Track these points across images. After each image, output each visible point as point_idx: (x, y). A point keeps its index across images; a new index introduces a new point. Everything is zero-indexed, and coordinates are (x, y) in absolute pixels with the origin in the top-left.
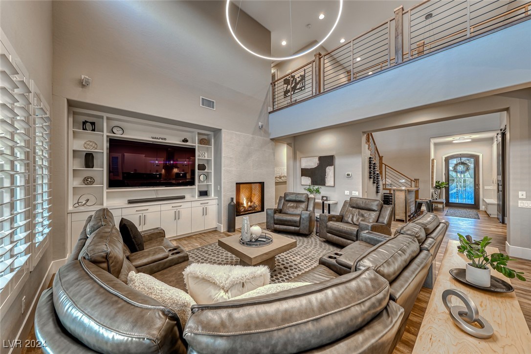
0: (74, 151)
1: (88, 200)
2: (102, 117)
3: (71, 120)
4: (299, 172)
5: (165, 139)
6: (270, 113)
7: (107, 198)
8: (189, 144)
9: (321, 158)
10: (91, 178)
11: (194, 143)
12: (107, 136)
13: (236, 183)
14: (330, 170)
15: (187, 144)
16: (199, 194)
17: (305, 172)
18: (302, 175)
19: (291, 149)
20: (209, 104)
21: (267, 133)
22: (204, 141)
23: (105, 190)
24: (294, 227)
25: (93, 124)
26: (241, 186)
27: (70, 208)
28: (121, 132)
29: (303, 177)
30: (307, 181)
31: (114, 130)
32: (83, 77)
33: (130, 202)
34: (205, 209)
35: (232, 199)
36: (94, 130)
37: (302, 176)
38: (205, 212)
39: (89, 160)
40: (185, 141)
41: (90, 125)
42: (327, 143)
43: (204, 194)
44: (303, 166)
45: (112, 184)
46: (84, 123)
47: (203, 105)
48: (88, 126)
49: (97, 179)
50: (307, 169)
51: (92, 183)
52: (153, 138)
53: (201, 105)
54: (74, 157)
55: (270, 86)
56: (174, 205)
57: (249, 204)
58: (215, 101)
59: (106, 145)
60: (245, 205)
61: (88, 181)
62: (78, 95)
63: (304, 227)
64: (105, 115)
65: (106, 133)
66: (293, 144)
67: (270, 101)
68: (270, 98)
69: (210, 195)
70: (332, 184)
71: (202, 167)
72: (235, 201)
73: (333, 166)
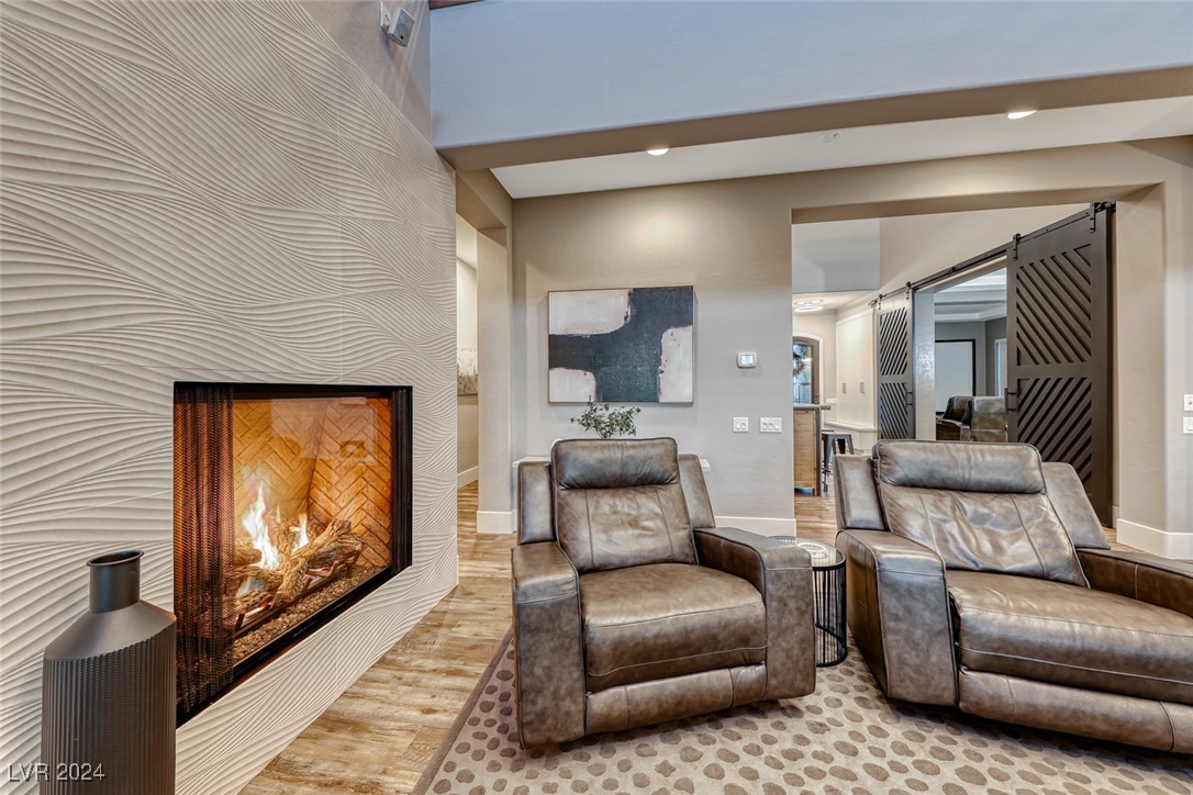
4: (538, 352)
9: (638, 297)
14: (676, 344)
17: (566, 351)
18: (554, 362)
19: (501, 256)
24: (725, 673)
29: (559, 374)
30: (578, 385)
37: (551, 366)
44: (559, 327)
50: (579, 338)
60: (270, 559)
63: (788, 651)
66: (508, 232)
70: (686, 394)
72: (158, 587)
73: (691, 327)
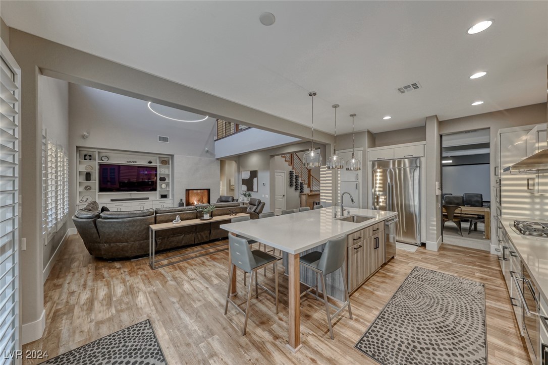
0: (80, 172)
1: (87, 199)
2: (95, 152)
3: (78, 155)
4: (241, 182)
5: (136, 162)
6: (215, 141)
7: (98, 198)
8: (153, 165)
9: (251, 172)
10: (89, 186)
11: (156, 163)
12: (98, 163)
13: (186, 190)
14: (255, 181)
15: (151, 164)
16: (160, 197)
17: (244, 182)
18: (243, 184)
19: (237, 165)
20: (164, 139)
21: (213, 154)
22: (164, 162)
23: (97, 193)
25: (90, 156)
26: (190, 191)
27: (78, 203)
28: (107, 159)
29: (243, 186)
30: (245, 188)
31: (103, 159)
32: (84, 133)
33: (112, 200)
35: (181, 200)
36: (90, 159)
39: (88, 176)
40: (150, 162)
41: (89, 157)
42: (254, 162)
43: (164, 196)
44: (243, 178)
45: (102, 189)
46: (85, 156)
47: (159, 140)
48: (88, 157)
49: (93, 187)
50: (245, 180)
51: (90, 189)
52: (128, 162)
54: (80, 175)
55: (215, 122)
56: (141, 203)
58: (168, 138)
59: (97, 167)
61: (88, 188)
62: (81, 143)
64: (97, 151)
65: (97, 161)
66: (237, 161)
67: (215, 133)
68: (216, 130)
69: (169, 198)
70: (256, 190)
71: (162, 179)
72: (184, 201)
73: (257, 178)
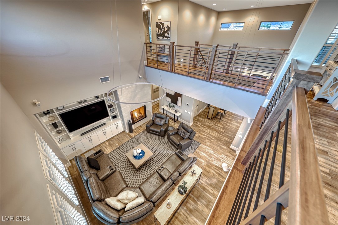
1: (63, 138)
5: (86, 101)
8: (100, 99)
10: (59, 130)
11: (103, 98)
13: (130, 112)
14: (179, 99)
16: (112, 118)
20: (105, 80)
23: (69, 134)
26: (133, 112)
28: (62, 107)
29: (167, 97)
30: (169, 100)
31: (59, 108)
32: (34, 101)
33: (82, 134)
34: (117, 126)
35: (129, 120)
36: (49, 112)
38: (117, 127)
39: (55, 125)
40: (97, 97)
41: (47, 111)
43: (114, 117)
44: (167, 92)
49: (63, 131)
50: (169, 94)
52: (79, 103)
53: (101, 83)
55: (144, 45)
56: (103, 130)
57: (139, 115)
58: (109, 76)
59: (59, 117)
60: (137, 117)
61: (59, 132)
65: (56, 113)
67: (145, 57)
68: (145, 54)
69: (118, 118)
70: (180, 105)
71: (110, 106)
